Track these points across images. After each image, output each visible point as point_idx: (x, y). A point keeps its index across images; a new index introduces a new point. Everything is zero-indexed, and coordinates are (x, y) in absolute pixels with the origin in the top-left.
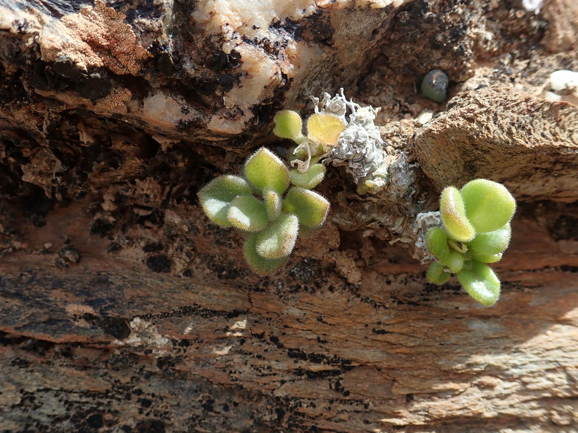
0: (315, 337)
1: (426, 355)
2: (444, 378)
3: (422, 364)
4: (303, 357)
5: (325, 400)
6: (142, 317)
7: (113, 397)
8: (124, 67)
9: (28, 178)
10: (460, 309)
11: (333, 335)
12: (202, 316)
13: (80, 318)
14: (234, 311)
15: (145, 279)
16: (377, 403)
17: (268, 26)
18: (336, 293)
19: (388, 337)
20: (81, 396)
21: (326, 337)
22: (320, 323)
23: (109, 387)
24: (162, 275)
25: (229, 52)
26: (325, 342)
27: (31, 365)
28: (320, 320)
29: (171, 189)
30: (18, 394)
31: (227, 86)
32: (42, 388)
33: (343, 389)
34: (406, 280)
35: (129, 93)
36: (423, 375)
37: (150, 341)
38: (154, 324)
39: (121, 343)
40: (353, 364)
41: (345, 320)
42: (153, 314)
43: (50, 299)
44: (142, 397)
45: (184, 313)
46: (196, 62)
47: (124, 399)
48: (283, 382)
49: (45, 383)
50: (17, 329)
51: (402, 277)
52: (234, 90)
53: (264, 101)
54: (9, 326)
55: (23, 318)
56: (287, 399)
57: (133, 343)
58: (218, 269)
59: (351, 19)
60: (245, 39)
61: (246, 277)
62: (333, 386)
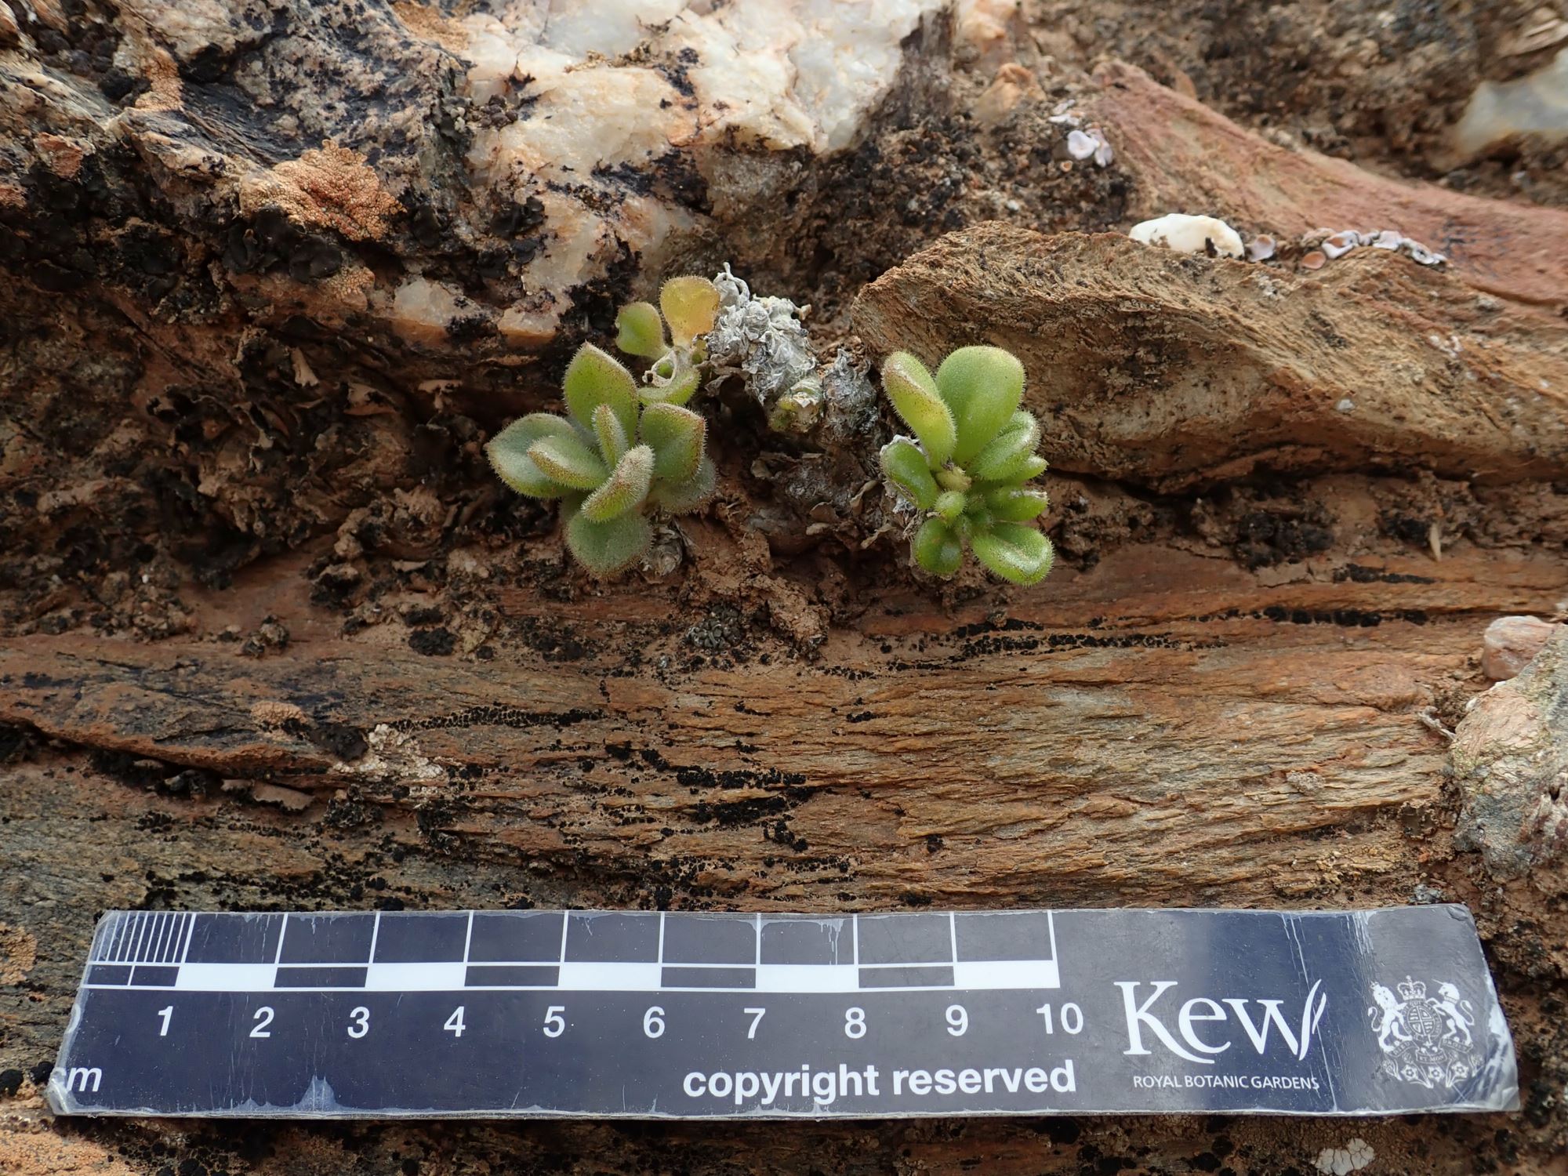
0: (731, 741)
1: (960, 750)
2: (1005, 798)
3: (953, 770)
4: (707, 781)
5: (755, 860)
6: (392, 725)
7: (326, 893)
8: (361, 228)
9: (208, 486)
10: (1029, 671)
11: (768, 734)
12: (510, 724)
13: (276, 728)
14: (572, 711)
15: (404, 666)
16: (865, 856)
17: (588, 171)
18: (775, 665)
19: (879, 723)
20: (263, 893)
21: (754, 740)
22: (740, 714)
23: (321, 866)
24: (436, 658)
25: (523, 202)
26: (751, 749)
27: (176, 827)
28: (740, 708)
29: (460, 509)
30: (144, 880)
31: (525, 256)
32: (190, 872)
33: (792, 835)
34: (921, 641)
35: (371, 273)
36: (958, 791)
37: (405, 771)
38: (414, 738)
39: (347, 769)
40: (808, 783)
41: (788, 703)
42: (414, 721)
43: (224, 694)
44: (386, 893)
45: (475, 720)
46: (477, 229)
47: (349, 900)
48: (667, 832)
49: (198, 860)
50: (157, 741)
51: (916, 639)
52: (537, 262)
53: (591, 283)
54: (143, 736)
55: (171, 720)
56: (674, 863)
57: (372, 773)
58: (545, 646)
59: (734, 168)
60: (552, 187)
61: (600, 656)
62: (772, 833)
